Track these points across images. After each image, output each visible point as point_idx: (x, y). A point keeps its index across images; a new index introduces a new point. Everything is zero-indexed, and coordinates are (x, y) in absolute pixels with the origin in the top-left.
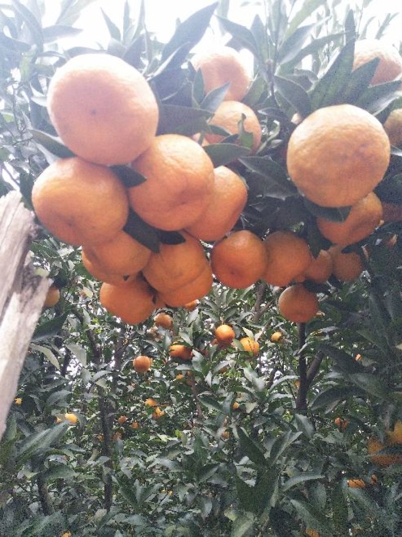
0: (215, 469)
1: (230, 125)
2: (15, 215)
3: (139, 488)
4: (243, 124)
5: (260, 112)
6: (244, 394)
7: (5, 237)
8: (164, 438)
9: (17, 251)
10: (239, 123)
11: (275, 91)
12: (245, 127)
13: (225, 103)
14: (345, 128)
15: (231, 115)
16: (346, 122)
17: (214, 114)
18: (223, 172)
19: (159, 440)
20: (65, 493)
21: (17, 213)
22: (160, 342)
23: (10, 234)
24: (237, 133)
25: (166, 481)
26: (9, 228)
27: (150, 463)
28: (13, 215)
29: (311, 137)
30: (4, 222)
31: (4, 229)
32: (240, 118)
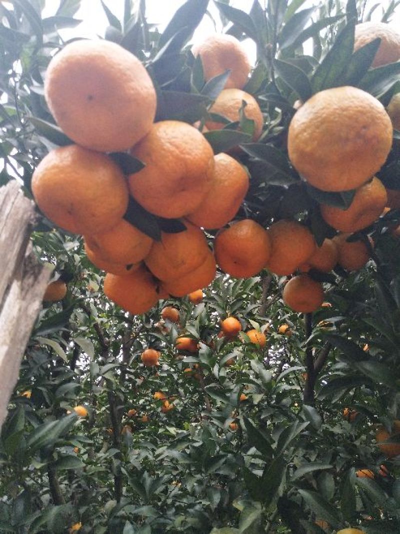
0: (223, 460)
1: (231, 112)
2: (15, 203)
3: (148, 480)
4: (243, 111)
5: (260, 97)
6: (251, 385)
7: (5, 225)
8: (172, 430)
9: (17, 239)
10: (240, 111)
11: (276, 76)
12: (246, 114)
13: (226, 91)
14: (346, 109)
15: (231, 103)
16: (346, 103)
17: (214, 102)
18: (223, 158)
19: (167, 433)
20: (76, 485)
21: (17, 201)
22: (167, 335)
23: (10, 222)
24: (238, 120)
25: (175, 473)
26: (9, 216)
27: (159, 455)
28: (13, 203)
29: (312, 120)
30: (3, 210)
31: (4, 217)
32: (240, 105)
